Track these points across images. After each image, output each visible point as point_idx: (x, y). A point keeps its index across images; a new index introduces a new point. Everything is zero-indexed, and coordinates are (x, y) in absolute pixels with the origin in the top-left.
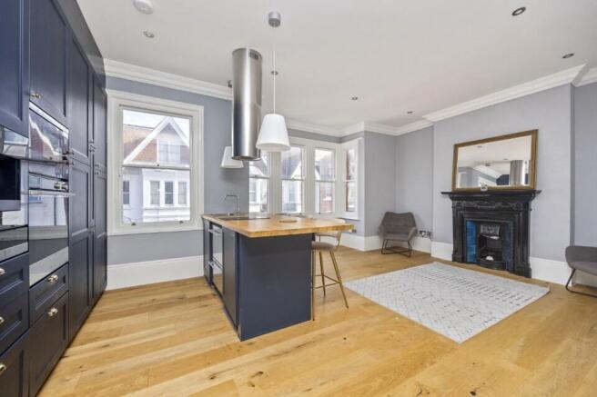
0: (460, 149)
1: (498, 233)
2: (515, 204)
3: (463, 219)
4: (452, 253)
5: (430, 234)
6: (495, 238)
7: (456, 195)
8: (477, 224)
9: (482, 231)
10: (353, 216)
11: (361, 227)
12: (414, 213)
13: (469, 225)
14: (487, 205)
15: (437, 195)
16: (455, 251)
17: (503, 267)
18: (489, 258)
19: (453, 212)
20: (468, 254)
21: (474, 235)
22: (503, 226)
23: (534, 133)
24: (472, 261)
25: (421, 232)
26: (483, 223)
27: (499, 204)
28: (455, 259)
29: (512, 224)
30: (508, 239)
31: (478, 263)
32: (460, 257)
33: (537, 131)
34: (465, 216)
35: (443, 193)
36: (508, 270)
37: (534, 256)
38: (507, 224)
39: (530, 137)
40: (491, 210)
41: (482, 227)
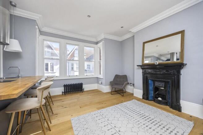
0: (146, 44)
1: (164, 86)
2: (172, 72)
3: (147, 78)
4: (142, 95)
5: (134, 85)
6: (162, 88)
7: (144, 67)
8: (154, 81)
9: (156, 85)
10: (101, 76)
11: (104, 81)
12: (127, 75)
13: (150, 81)
14: (158, 72)
15: (136, 67)
16: (144, 94)
17: (166, 104)
18: (160, 99)
19: (143, 75)
20: (150, 96)
21: (152, 86)
22: (166, 83)
23: (182, 32)
24: (151, 99)
25: (130, 83)
26: (156, 81)
27: (164, 71)
28: (143, 98)
29: (171, 82)
30: (168, 89)
31: (154, 101)
32: (146, 97)
33: (184, 31)
34: (148, 77)
35: (138, 66)
36: (169, 106)
37: (183, 100)
38: (168, 82)
39: (180, 35)
40: (161, 74)
41: (156, 83)
